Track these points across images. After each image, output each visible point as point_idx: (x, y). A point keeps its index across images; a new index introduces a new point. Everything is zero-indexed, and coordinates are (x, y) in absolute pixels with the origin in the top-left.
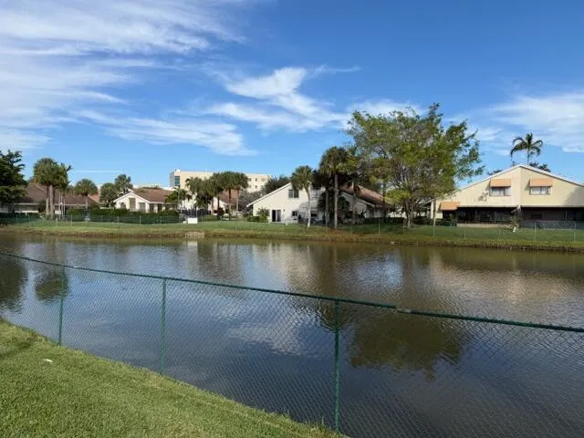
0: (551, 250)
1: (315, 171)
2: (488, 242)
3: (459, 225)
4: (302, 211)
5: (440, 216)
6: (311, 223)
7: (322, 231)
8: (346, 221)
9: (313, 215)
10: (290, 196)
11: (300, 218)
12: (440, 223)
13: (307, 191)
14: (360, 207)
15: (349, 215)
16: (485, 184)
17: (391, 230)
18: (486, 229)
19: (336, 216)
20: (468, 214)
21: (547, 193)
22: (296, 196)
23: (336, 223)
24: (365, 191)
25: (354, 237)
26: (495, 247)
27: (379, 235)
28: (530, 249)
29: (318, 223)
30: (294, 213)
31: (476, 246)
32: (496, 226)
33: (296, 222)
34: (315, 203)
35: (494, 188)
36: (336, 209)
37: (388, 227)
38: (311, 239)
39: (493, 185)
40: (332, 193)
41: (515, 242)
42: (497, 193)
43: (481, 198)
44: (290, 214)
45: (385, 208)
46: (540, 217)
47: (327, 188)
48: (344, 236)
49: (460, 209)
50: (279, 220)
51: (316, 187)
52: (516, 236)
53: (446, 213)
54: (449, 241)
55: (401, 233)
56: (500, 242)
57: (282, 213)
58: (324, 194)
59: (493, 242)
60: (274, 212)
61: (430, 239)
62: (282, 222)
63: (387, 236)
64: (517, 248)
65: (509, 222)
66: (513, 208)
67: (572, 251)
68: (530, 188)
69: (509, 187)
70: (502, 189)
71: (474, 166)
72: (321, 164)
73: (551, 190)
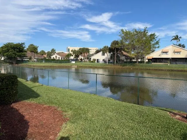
0: (178, 71)
1: (109, 47)
2: (160, 68)
3: (152, 63)
4: (106, 59)
5: (147, 61)
6: (108, 63)
7: (111, 65)
8: (118, 62)
9: (109, 61)
10: (102, 55)
11: (105, 61)
12: (147, 63)
13: (107, 53)
14: (123, 58)
15: (120, 60)
16: (161, 51)
17: (131, 65)
19: (115, 61)
20: (155, 60)
21: (180, 54)
22: (104, 55)
23: (115, 63)
24: (125, 53)
25: (121, 67)
26: (162, 70)
27: (127, 67)
28: (172, 70)
29: (110, 63)
30: (103, 60)
31: (156, 70)
32: (164, 63)
33: (104, 62)
34: (109, 57)
35: (163, 52)
36: (115, 59)
37: (131, 64)
38: (108, 68)
40: (114, 54)
41: (168, 68)
42: (164, 54)
43: (160, 55)
44: (102, 60)
45: (131, 59)
46: (177, 61)
47: (113, 53)
48: (118, 67)
49: (153, 58)
50: (99, 62)
51: (110, 52)
53: (149, 59)
54: (148, 68)
55: (134, 66)
56: (163, 68)
57: (100, 60)
58: (112, 55)
60: (97, 60)
61: (142, 68)
62: (100, 62)
63: (130, 67)
64: (168, 70)
65: (167, 62)
66: (169, 58)
67: (184, 71)
68: (175, 52)
69: (168, 52)
70: (166, 52)
71: (157, 46)
72: (111, 45)
73: (181, 53)
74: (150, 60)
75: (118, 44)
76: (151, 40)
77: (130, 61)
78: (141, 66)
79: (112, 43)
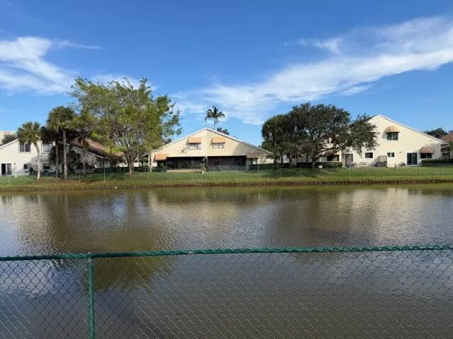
0: (223, 185)
1: (43, 128)
2: (185, 182)
3: (168, 171)
4: (34, 164)
5: (155, 165)
6: (42, 174)
7: (53, 181)
8: (77, 172)
9: (46, 167)
10: (21, 150)
11: (31, 170)
12: (155, 170)
13: (35, 144)
14: (90, 159)
15: (80, 166)
16: (186, 141)
17: (114, 177)
18: (185, 173)
19: (65, 167)
20: (174, 162)
21: (223, 147)
22: (28, 150)
23: (66, 174)
24: (93, 145)
25: (83, 185)
26: (190, 186)
27: (104, 182)
28: (211, 185)
29: (50, 174)
30: (25, 166)
31: (178, 186)
32: (194, 170)
33: (28, 174)
34: (46, 156)
35: (191, 144)
36: (65, 161)
37: (113, 174)
38: (40, 190)
39: (190, 142)
40: (61, 147)
41: (203, 181)
42: (192, 147)
43: (183, 151)
44: (22, 167)
45: (114, 160)
46: (218, 164)
47: (57, 143)
48: (75, 184)
49: (169, 159)
50: (10, 172)
51: (45, 141)
52: (204, 177)
53: (159, 162)
54: (159, 184)
55: (123, 179)
56: (193, 181)
57: (13, 166)
58: (54, 148)
59: (190, 182)
61: (145, 183)
62: (12, 175)
63: (111, 182)
64: (204, 185)
65: (200, 168)
66: (203, 157)
67: (235, 185)
68: (213, 144)
69: (200, 143)
70: (196, 144)
71: (175, 128)
72: (49, 121)
73: (225, 145)
74: (162, 164)
75: (71, 118)
76: (161, 113)
77: (111, 167)
78: (143, 178)
79: (51, 114)
